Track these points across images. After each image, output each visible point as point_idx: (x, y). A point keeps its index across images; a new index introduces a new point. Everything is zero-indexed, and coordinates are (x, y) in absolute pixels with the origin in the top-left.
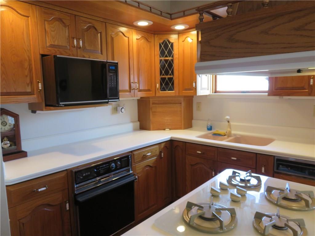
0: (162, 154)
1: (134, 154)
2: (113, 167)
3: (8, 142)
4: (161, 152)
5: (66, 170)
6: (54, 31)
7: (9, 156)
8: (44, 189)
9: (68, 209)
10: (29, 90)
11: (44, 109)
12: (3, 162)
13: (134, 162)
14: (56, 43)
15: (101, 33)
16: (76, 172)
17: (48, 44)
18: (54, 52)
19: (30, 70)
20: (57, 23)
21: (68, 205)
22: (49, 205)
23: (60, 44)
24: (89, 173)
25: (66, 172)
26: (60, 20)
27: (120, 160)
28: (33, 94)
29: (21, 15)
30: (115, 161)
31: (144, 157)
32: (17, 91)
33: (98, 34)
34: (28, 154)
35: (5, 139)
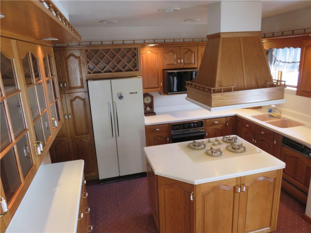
0: (227, 124)
1: (206, 121)
2: (192, 126)
3: (149, 108)
4: (226, 122)
5: (168, 123)
6: (169, 57)
7: (147, 114)
8: (159, 129)
9: (168, 140)
10: (157, 86)
11: (163, 94)
12: (144, 116)
13: (206, 125)
14: (170, 63)
15: (194, 52)
16: (173, 125)
17: (166, 64)
18: (168, 67)
19: (158, 77)
20: (170, 53)
21: (168, 139)
22: (161, 137)
23: (172, 63)
24: (179, 127)
25: (168, 125)
26: (172, 51)
27: (197, 123)
28: (159, 88)
29: (154, 53)
30: (194, 123)
31: (213, 124)
32: (152, 87)
33: (192, 53)
34: (156, 114)
35: (148, 106)
